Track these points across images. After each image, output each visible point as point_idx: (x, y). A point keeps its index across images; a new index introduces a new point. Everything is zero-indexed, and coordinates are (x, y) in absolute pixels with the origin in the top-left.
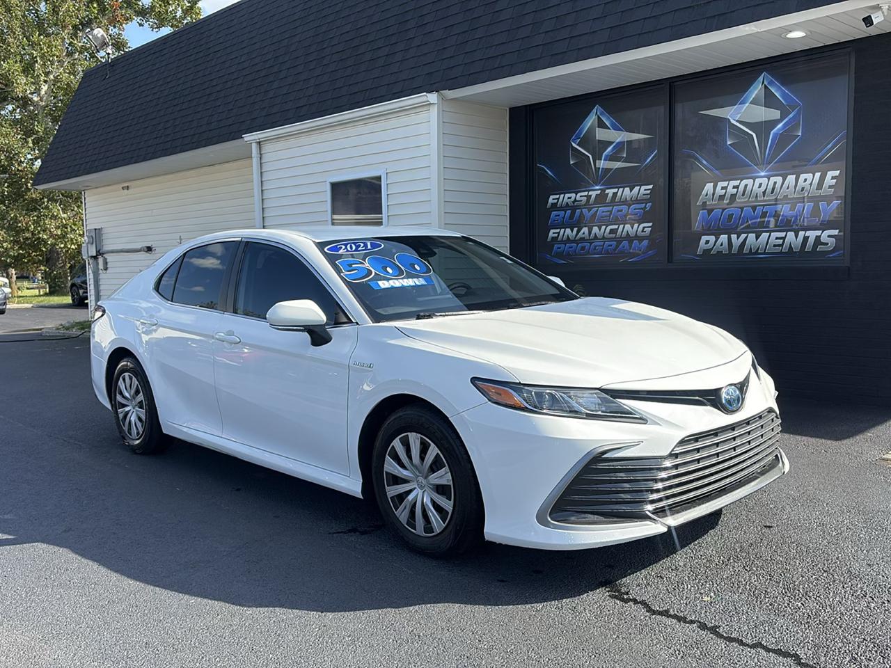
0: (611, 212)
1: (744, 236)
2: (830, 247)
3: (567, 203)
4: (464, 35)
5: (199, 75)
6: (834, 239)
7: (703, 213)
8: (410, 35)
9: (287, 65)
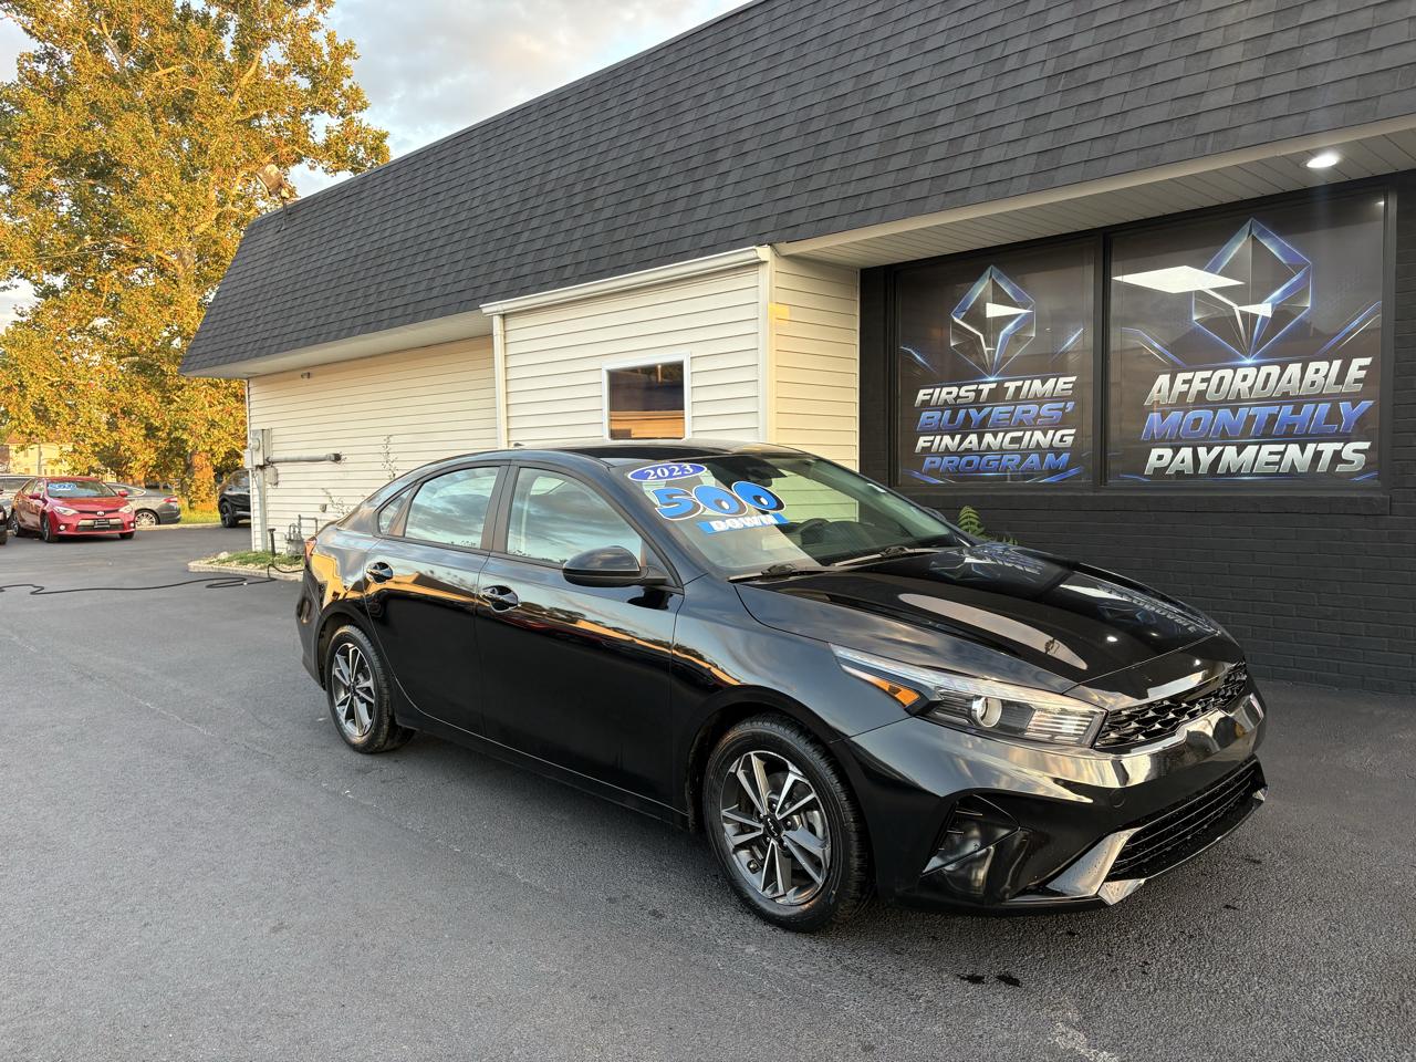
0: (1012, 413)
1: (1217, 450)
2: (1356, 467)
3: (946, 400)
4: (806, 167)
5: (414, 224)
6: (1363, 456)
7: (1155, 416)
8: (723, 168)
9: (540, 211)
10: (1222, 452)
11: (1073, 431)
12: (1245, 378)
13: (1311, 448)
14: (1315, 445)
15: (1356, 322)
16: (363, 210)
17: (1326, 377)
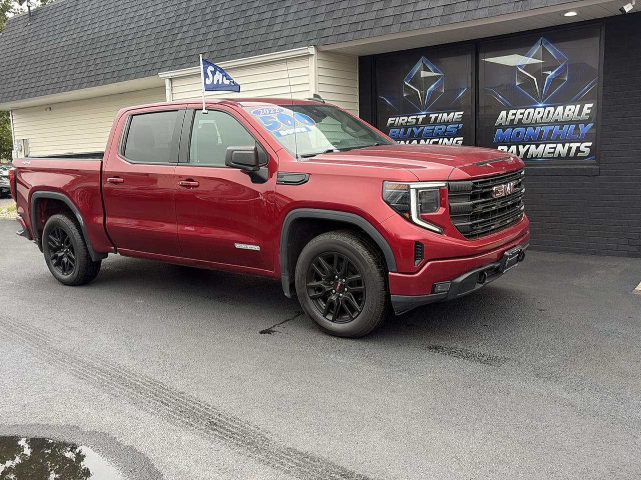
0: (434, 130)
1: (527, 147)
2: (586, 154)
3: (402, 123)
4: (331, 6)
5: (113, 26)
6: (589, 149)
7: (499, 131)
9: (188, 22)
10: (529, 148)
11: (462, 138)
12: (539, 113)
13: (567, 145)
14: (568, 144)
15: (586, 87)
16: (80, 15)
17: (574, 113)
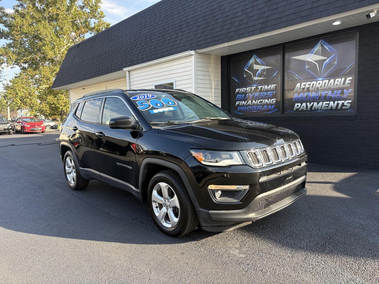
0: (260, 95)
1: (312, 103)
2: (348, 107)
3: (243, 92)
4: (204, 29)
6: (350, 104)
7: (296, 95)
8: (184, 30)
11: (275, 99)
12: (319, 84)
13: (336, 102)
15: (348, 68)
17: (340, 83)
